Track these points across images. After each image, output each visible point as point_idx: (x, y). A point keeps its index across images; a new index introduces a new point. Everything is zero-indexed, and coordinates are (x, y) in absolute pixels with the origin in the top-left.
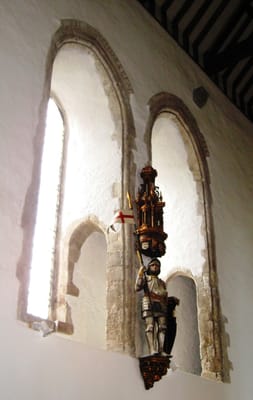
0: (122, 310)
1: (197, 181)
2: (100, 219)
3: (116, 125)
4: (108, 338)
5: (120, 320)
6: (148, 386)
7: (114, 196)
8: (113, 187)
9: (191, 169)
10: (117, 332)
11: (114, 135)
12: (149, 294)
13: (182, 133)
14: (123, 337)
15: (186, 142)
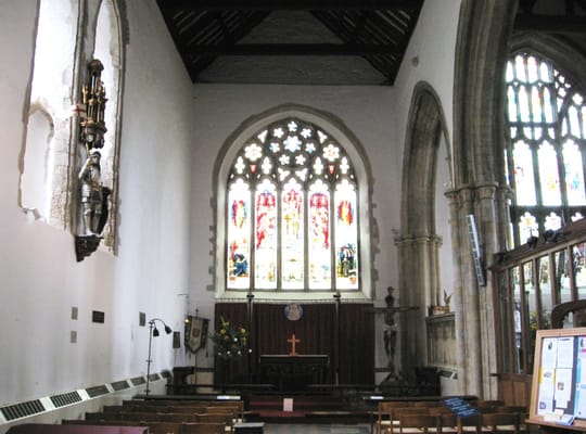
0: (65, 193)
1: (115, 67)
2: (50, 104)
3: (73, 7)
4: (52, 217)
5: (63, 202)
6: (80, 259)
7: (64, 82)
8: (64, 74)
9: (112, 53)
10: (60, 212)
11: (69, 18)
12: (91, 183)
13: (111, 16)
14: (65, 216)
15: (112, 26)
